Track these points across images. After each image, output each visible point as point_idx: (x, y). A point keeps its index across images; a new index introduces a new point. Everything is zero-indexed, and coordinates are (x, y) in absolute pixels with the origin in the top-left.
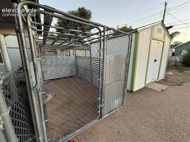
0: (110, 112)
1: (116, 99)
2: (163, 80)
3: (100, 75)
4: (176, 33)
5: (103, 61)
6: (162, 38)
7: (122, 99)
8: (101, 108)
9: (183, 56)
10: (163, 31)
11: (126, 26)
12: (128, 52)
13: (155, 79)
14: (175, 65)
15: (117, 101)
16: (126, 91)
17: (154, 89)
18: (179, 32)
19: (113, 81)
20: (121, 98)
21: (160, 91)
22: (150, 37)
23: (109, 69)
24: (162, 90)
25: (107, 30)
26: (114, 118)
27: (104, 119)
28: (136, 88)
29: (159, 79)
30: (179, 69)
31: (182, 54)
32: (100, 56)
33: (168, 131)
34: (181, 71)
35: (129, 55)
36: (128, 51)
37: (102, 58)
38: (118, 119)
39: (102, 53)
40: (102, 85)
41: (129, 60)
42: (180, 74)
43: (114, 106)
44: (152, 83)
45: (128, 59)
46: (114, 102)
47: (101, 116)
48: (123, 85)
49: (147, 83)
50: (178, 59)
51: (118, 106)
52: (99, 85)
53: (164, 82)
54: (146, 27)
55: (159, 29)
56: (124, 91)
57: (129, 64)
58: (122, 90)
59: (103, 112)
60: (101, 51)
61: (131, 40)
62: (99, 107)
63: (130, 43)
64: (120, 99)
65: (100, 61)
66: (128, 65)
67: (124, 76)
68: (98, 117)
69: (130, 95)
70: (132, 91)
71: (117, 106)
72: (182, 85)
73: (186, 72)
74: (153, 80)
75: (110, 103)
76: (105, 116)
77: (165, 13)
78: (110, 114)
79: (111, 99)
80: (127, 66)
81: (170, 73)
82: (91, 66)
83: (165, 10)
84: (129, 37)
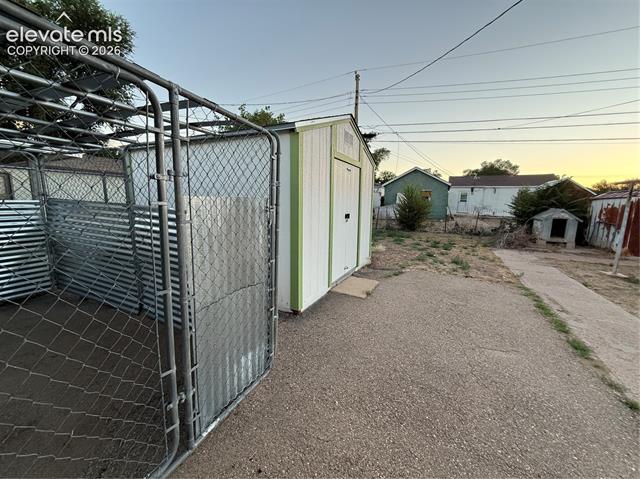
0: (226, 408)
1: (246, 354)
2: (368, 266)
3: (169, 272)
4: (383, 151)
5: (177, 220)
6: (356, 159)
7: (264, 347)
8: (183, 407)
9: (399, 205)
10: (356, 140)
11: (269, 112)
12: (272, 190)
13: (352, 266)
14: (388, 228)
15: (250, 357)
16: (276, 317)
17: (351, 294)
18: (388, 151)
19: (225, 289)
20: (260, 345)
21: (364, 296)
22: (329, 153)
23: (206, 248)
24: (368, 294)
25: (183, 105)
26: (241, 424)
27: (200, 446)
28: (306, 301)
29: (361, 265)
30: (395, 235)
31: (398, 202)
32: (160, 199)
33: (387, 398)
34: (398, 242)
35: (274, 199)
36: (271, 186)
37: (168, 204)
38: (256, 423)
39: (168, 186)
40: (181, 310)
41: (277, 213)
42: (398, 248)
43: (239, 379)
44: (344, 278)
45: (274, 210)
46: (239, 363)
47: (188, 437)
48: (264, 298)
49: (333, 280)
50: (391, 211)
51: (254, 376)
52: (165, 310)
53: (371, 270)
54: (317, 122)
55: (346, 133)
56: (270, 318)
57: (276, 227)
58: (264, 315)
59: (191, 419)
60: (164, 177)
61: (275, 151)
62: (174, 406)
63: (275, 162)
64: (260, 350)
65: (160, 218)
66: (276, 232)
67: (265, 267)
68: (171, 451)
69: (291, 324)
70: (296, 313)
71: (250, 375)
72: (402, 273)
73: (408, 241)
74: (347, 271)
75: (224, 372)
76: (205, 434)
77: (357, 98)
78: (225, 415)
79: (224, 360)
80: (272, 232)
81: (381, 247)
82: (134, 242)
83: (357, 92)
84: (271, 141)
